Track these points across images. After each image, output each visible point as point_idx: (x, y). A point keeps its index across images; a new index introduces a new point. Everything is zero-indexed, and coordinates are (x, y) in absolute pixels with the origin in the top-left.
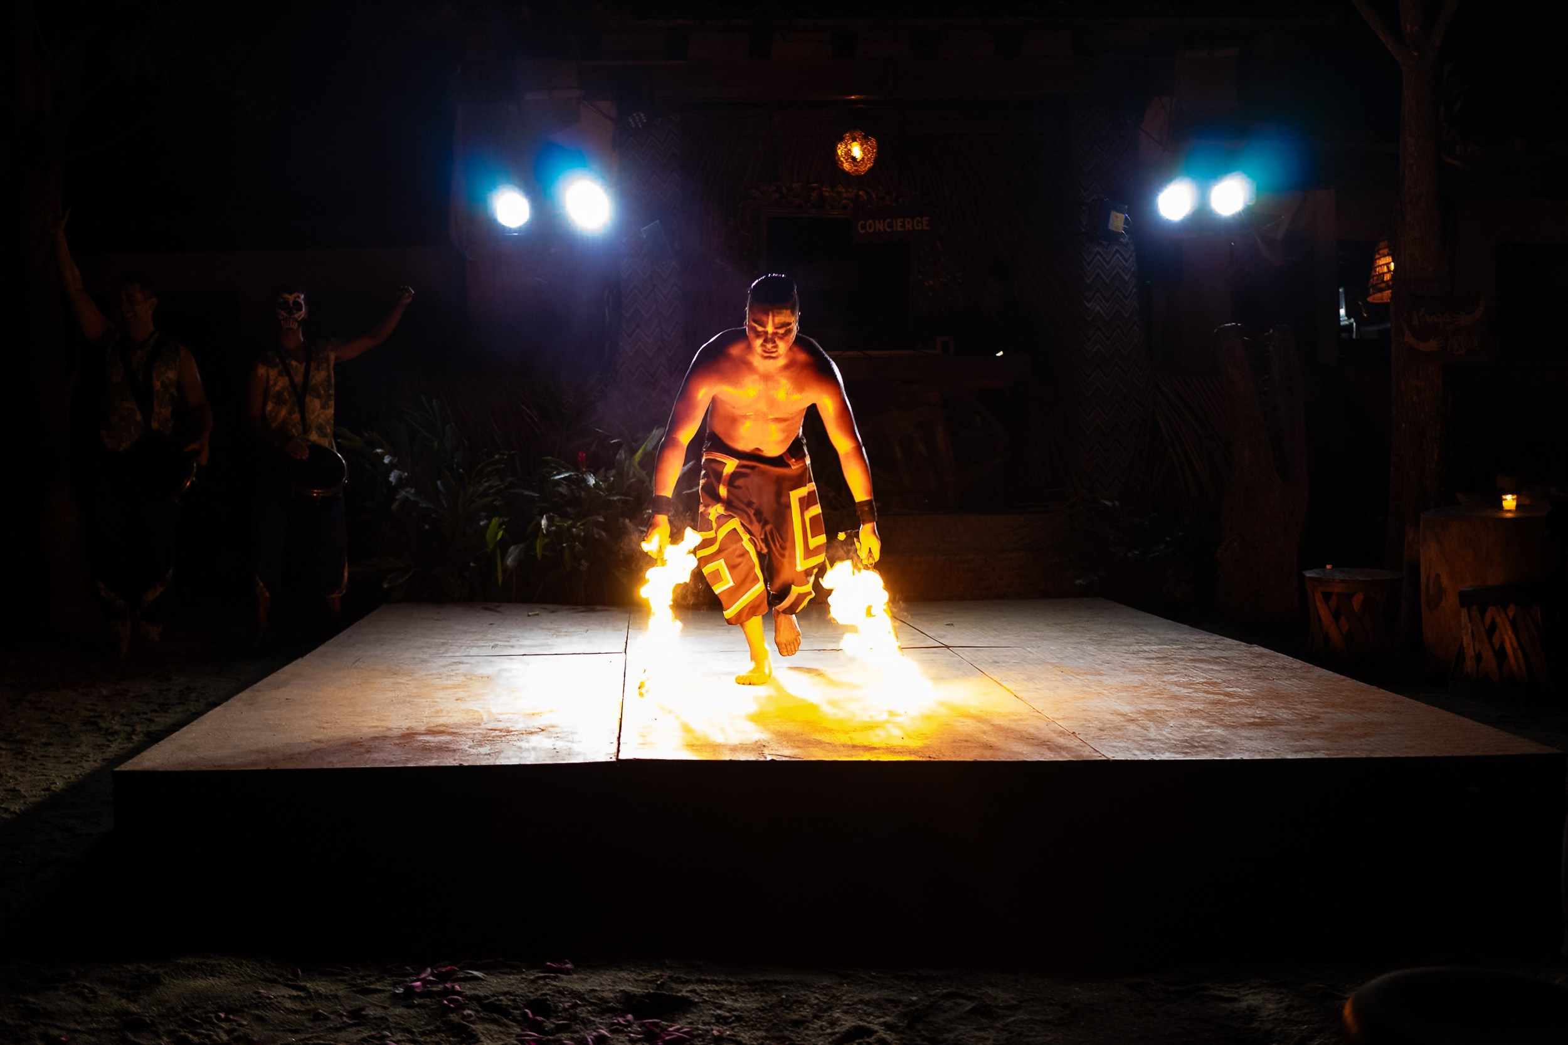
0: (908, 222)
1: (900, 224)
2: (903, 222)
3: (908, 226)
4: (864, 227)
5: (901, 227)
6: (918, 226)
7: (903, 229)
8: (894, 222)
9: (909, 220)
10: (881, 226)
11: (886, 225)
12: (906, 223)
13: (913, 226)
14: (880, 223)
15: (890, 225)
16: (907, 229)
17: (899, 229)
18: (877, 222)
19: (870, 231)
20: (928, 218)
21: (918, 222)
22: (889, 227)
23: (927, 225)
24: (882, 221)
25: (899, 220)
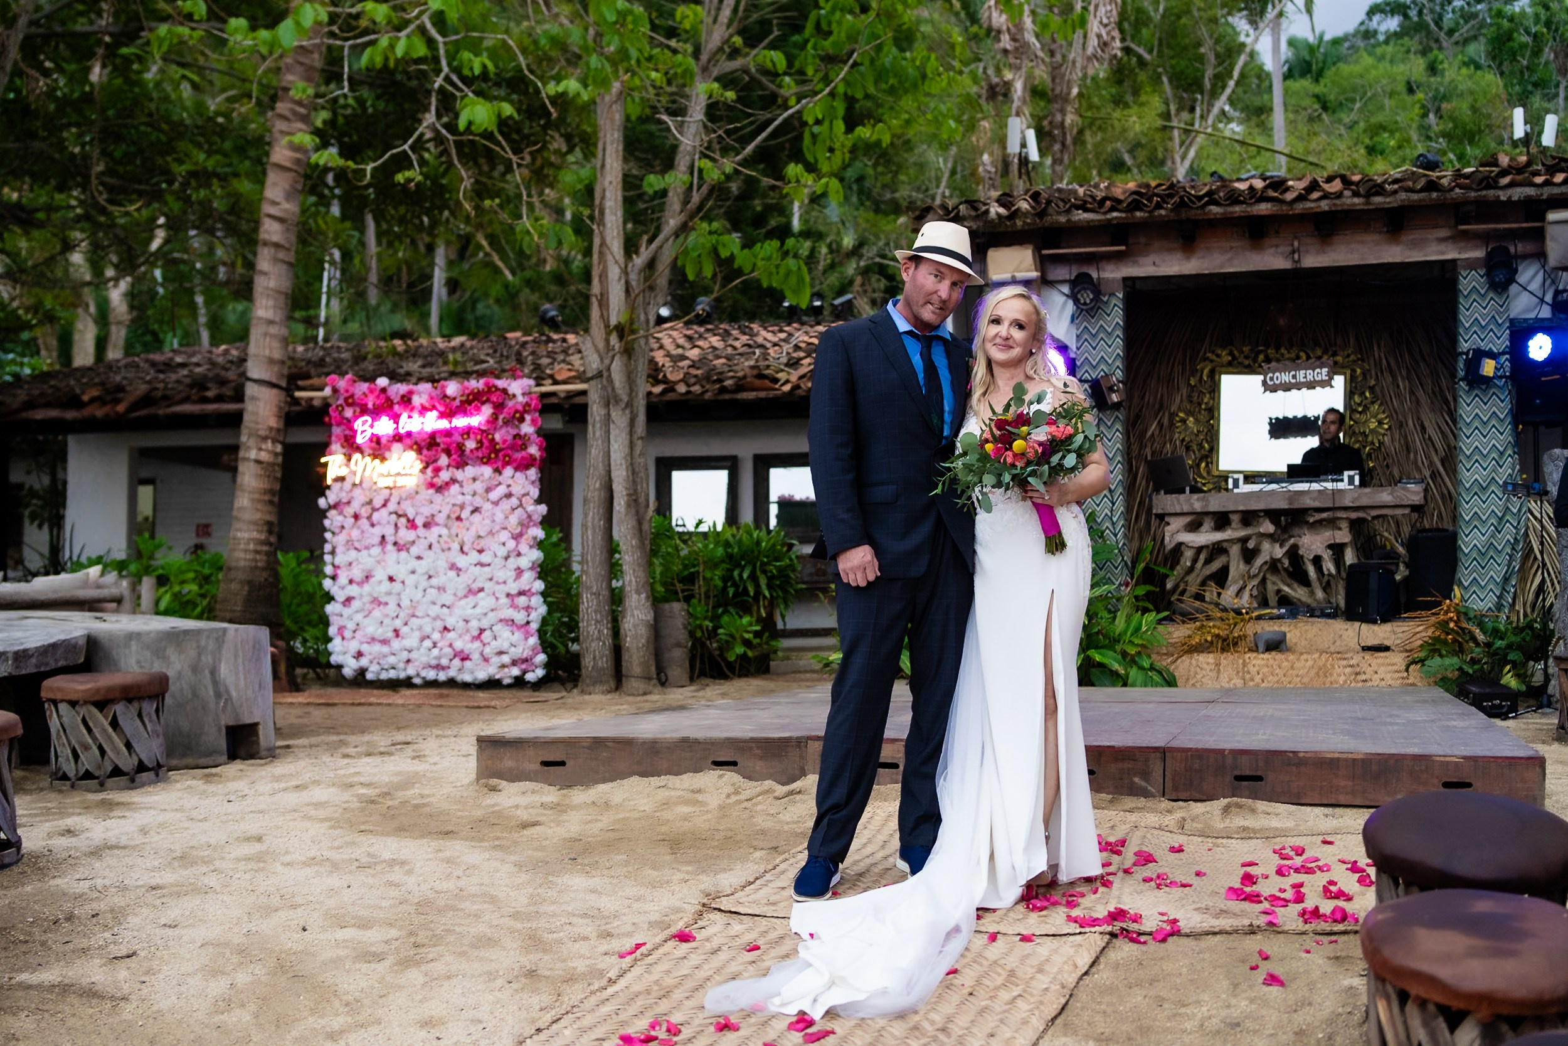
0: (1307, 375)
3: (1307, 378)
8: (1298, 374)
10: (1286, 378)
13: (1313, 377)
14: (1285, 375)
16: (1306, 380)
17: (1302, 380)
19: (1274, 383)
20: (1327, 370)
21: (1315, 374)
22: (1290, 379)
23: (1323, 376)
25: (1302, 372)
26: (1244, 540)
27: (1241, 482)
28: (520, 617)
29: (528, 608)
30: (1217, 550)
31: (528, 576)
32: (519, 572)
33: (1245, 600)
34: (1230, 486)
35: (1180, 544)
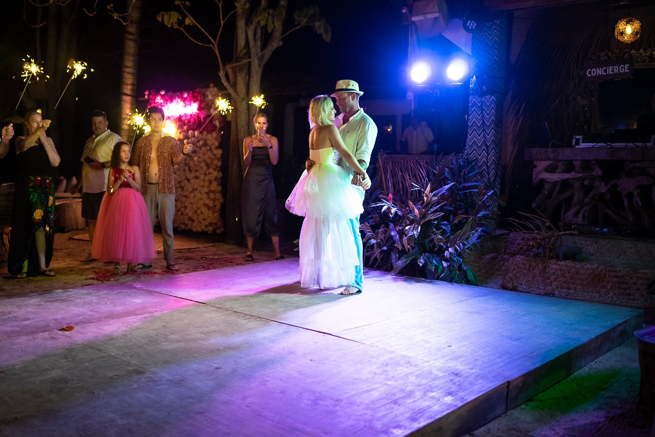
0: (616, 68)
1: (611, 70)
2: (613, 69)
3: (616, 71)
4: (590, 73)
5: (612, 71)
6: (622, 70)
7: (613, 73)
8: (608, 69)
9: (617, 67)
10: (600, 72)
11: (603, 71)
12: (615, 68)
13: (619, 70)
14: (600, 70)
15: (605, 71)
16: (615, 72)
17: (611, 73)
18: (598, 69)
19: (593, 75)
20: (628, 65)
21: (622, 68)
22: (604, 72)
23: (627, 69)
24: (600, 69)
25: (610, 67)
26: (583, 179)
27: (581, 141)
28: (211, 204)
29: (214, 200)
30: (565, 184)
31: (215, 184)
32: (210, 182)
33: (580, 219)
34: (574, 143)
35: (543, 180)
